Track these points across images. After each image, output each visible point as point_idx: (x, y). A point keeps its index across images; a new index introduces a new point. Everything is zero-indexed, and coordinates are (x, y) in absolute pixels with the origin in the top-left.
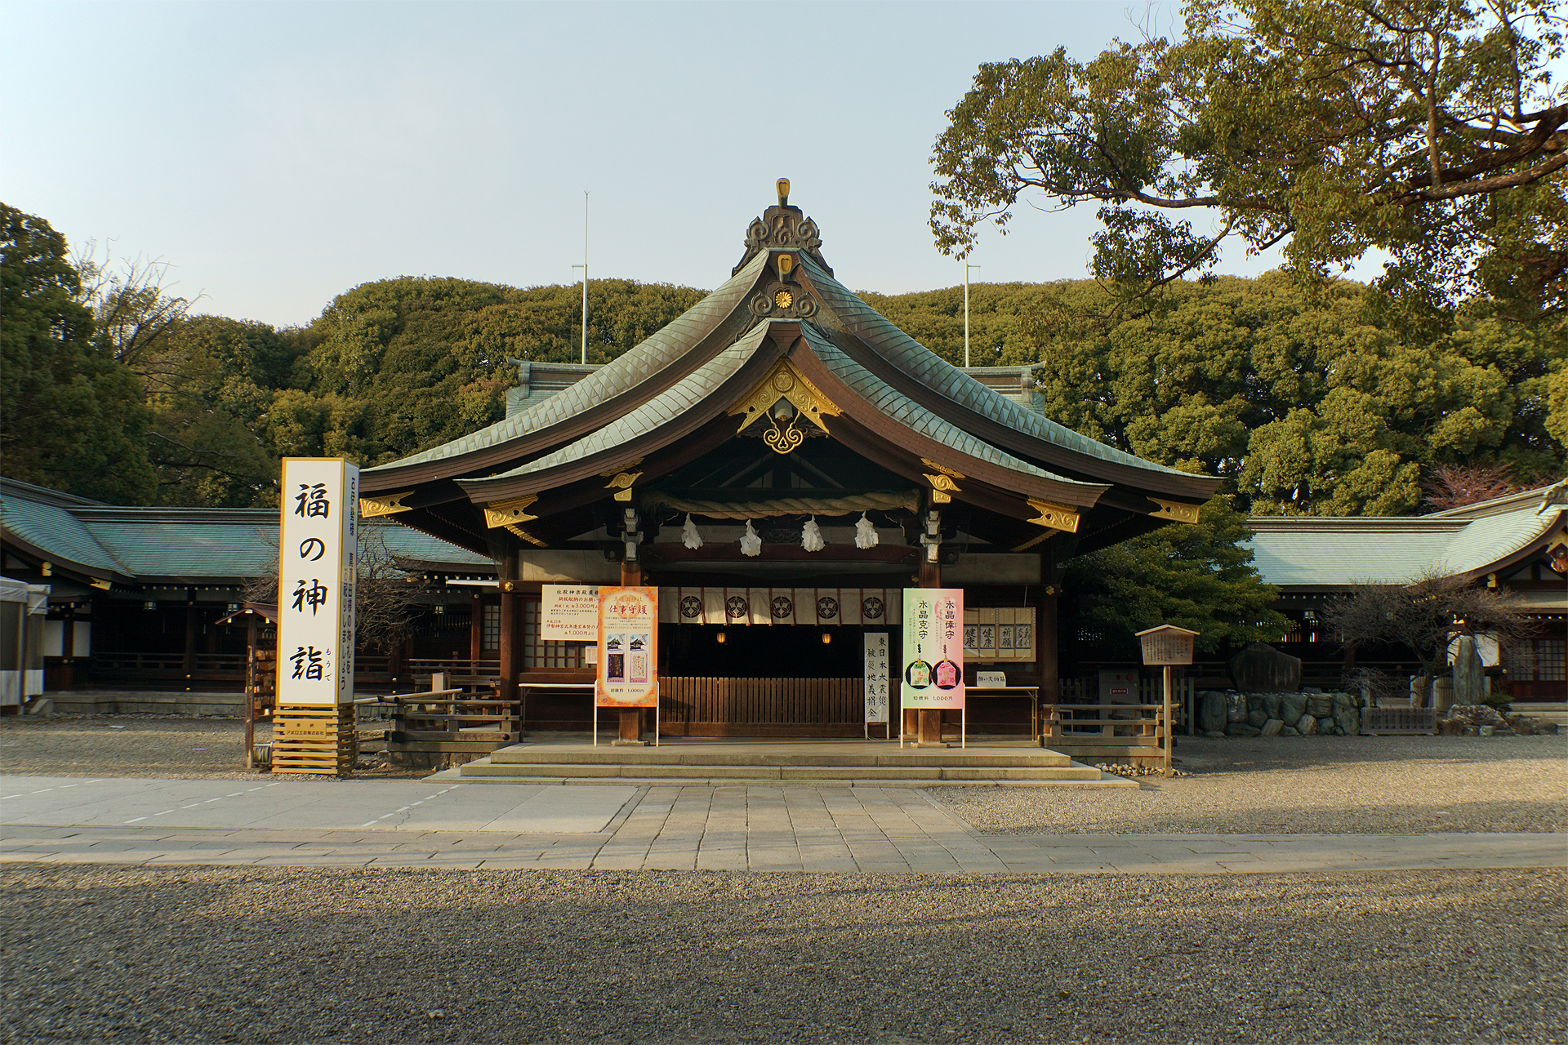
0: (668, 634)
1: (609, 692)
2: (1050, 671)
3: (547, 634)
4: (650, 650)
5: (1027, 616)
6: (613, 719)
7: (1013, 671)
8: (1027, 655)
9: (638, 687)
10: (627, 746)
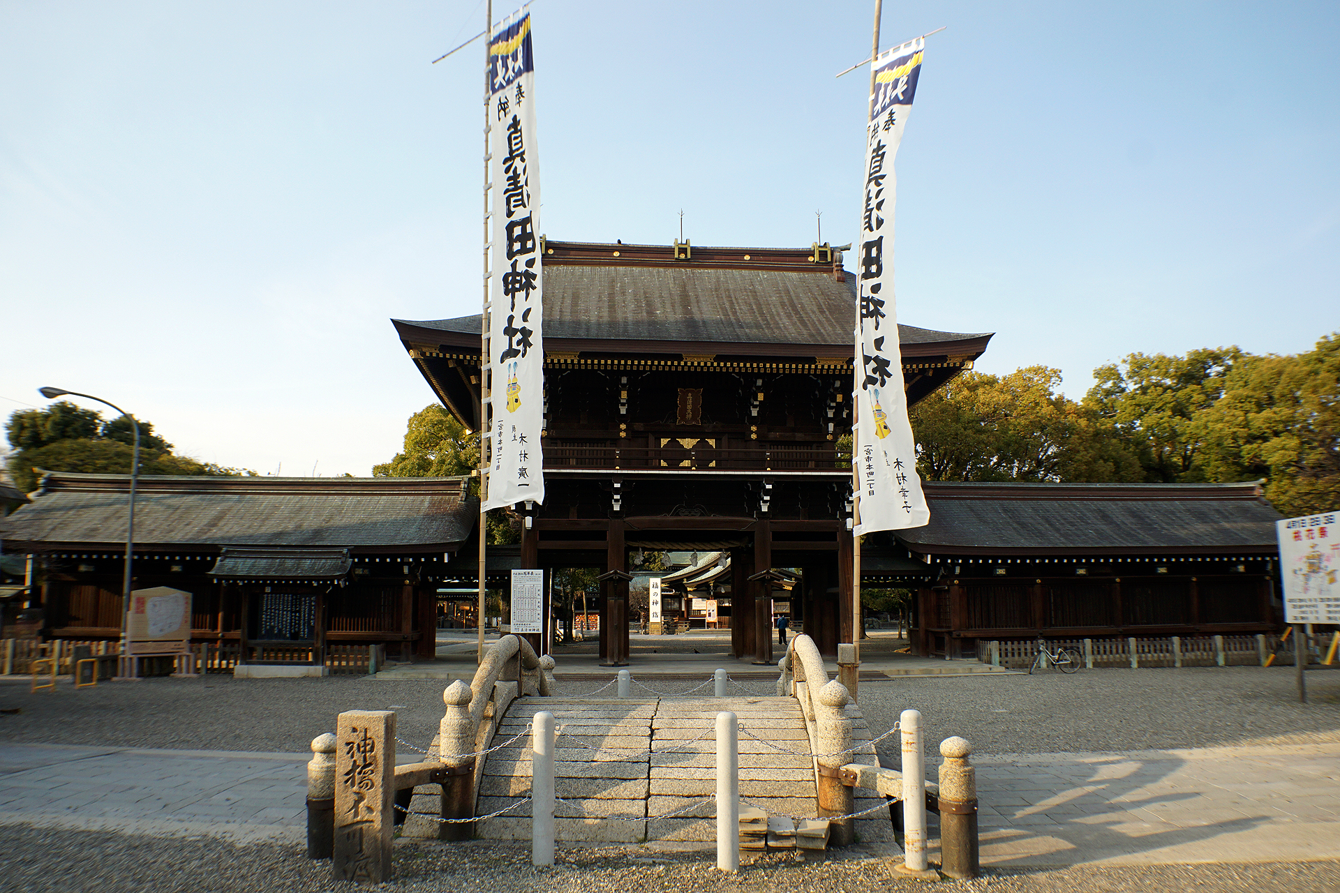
0: (718, 607)
1: (708, 619)
2: (793, 614)
3: (694, 608)
4: (716, 611)
5: (788, 604)
6: (709, 625)
7: (786, 614)
8: (788, 611)
9: (714, 618)
10: (712, 629)
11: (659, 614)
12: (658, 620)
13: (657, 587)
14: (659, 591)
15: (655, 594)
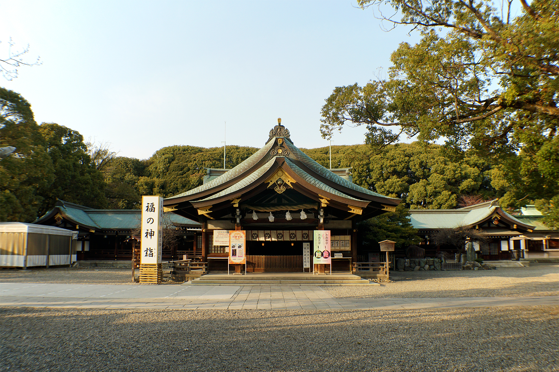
1: (232, 260)
2: (355, 253)
3: (215, 244)
4: (244, 248)
5: (348, 238)
6: (233, 268)
7: (345, 253)
8: (348, 249)
9: (240, 258)
10: (237, 275)
11: (155, 252)
12: (154, 260)
13: (153, 210)
14: (155, 215)
15: (150, 220)
